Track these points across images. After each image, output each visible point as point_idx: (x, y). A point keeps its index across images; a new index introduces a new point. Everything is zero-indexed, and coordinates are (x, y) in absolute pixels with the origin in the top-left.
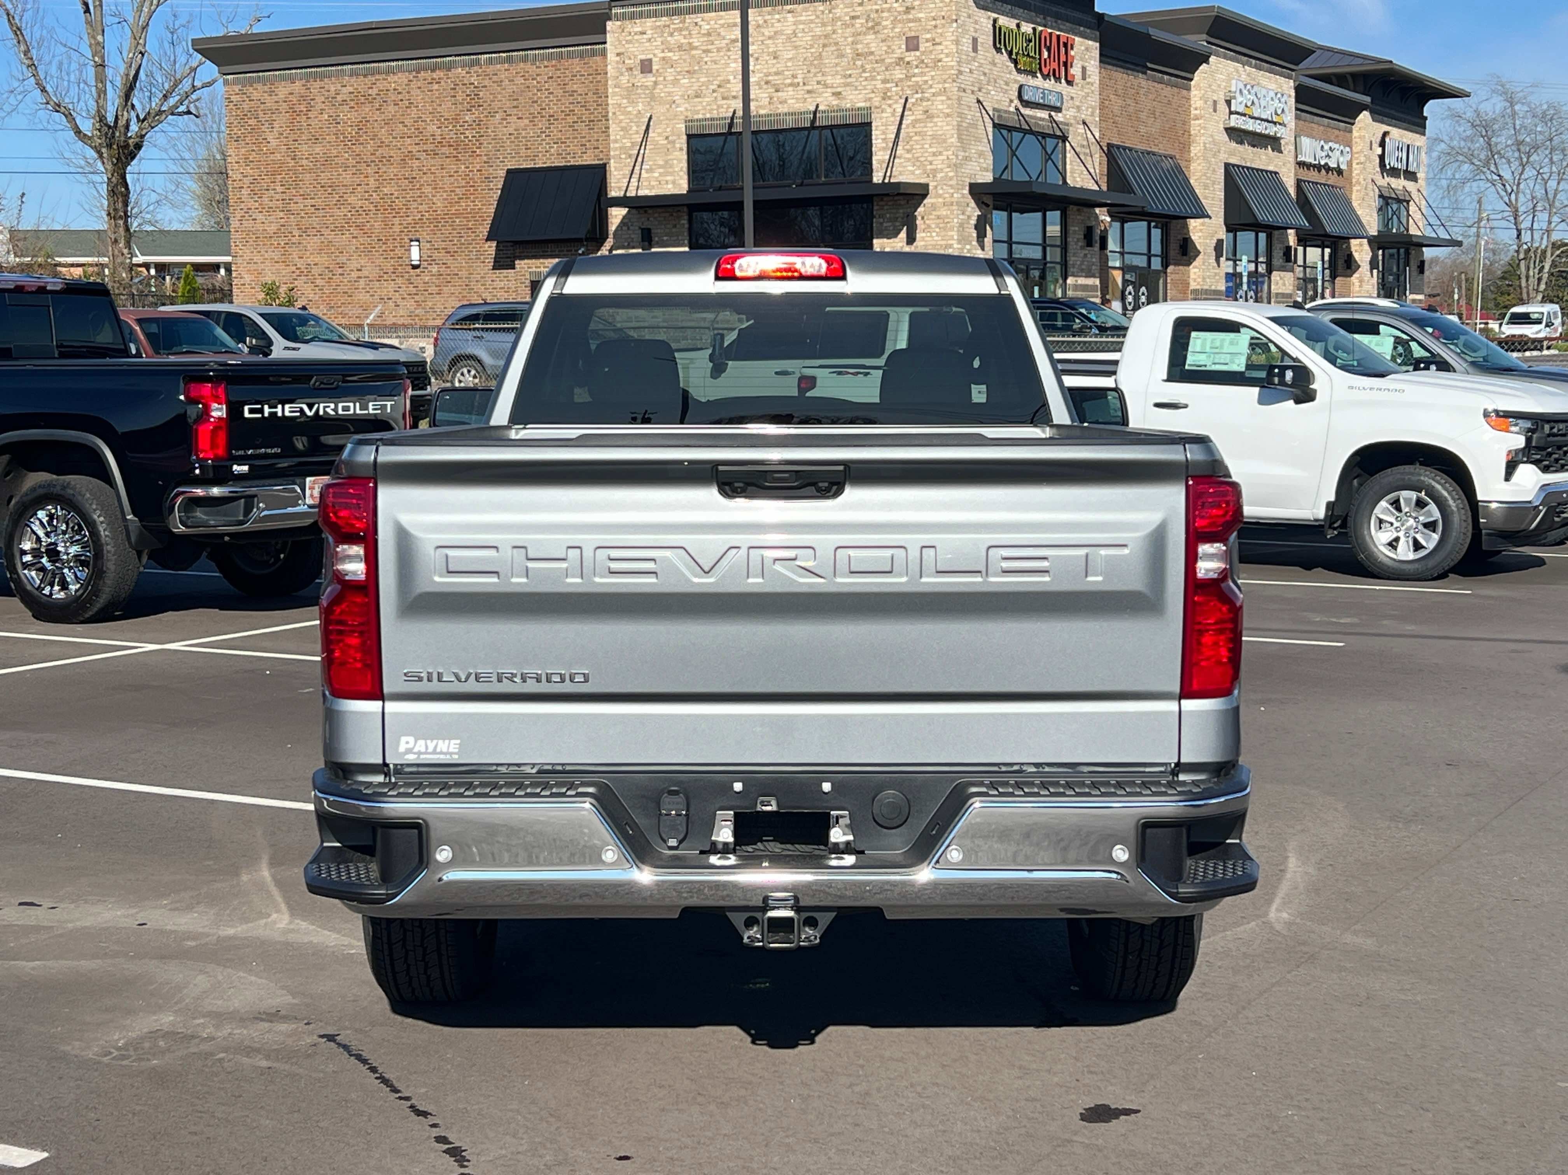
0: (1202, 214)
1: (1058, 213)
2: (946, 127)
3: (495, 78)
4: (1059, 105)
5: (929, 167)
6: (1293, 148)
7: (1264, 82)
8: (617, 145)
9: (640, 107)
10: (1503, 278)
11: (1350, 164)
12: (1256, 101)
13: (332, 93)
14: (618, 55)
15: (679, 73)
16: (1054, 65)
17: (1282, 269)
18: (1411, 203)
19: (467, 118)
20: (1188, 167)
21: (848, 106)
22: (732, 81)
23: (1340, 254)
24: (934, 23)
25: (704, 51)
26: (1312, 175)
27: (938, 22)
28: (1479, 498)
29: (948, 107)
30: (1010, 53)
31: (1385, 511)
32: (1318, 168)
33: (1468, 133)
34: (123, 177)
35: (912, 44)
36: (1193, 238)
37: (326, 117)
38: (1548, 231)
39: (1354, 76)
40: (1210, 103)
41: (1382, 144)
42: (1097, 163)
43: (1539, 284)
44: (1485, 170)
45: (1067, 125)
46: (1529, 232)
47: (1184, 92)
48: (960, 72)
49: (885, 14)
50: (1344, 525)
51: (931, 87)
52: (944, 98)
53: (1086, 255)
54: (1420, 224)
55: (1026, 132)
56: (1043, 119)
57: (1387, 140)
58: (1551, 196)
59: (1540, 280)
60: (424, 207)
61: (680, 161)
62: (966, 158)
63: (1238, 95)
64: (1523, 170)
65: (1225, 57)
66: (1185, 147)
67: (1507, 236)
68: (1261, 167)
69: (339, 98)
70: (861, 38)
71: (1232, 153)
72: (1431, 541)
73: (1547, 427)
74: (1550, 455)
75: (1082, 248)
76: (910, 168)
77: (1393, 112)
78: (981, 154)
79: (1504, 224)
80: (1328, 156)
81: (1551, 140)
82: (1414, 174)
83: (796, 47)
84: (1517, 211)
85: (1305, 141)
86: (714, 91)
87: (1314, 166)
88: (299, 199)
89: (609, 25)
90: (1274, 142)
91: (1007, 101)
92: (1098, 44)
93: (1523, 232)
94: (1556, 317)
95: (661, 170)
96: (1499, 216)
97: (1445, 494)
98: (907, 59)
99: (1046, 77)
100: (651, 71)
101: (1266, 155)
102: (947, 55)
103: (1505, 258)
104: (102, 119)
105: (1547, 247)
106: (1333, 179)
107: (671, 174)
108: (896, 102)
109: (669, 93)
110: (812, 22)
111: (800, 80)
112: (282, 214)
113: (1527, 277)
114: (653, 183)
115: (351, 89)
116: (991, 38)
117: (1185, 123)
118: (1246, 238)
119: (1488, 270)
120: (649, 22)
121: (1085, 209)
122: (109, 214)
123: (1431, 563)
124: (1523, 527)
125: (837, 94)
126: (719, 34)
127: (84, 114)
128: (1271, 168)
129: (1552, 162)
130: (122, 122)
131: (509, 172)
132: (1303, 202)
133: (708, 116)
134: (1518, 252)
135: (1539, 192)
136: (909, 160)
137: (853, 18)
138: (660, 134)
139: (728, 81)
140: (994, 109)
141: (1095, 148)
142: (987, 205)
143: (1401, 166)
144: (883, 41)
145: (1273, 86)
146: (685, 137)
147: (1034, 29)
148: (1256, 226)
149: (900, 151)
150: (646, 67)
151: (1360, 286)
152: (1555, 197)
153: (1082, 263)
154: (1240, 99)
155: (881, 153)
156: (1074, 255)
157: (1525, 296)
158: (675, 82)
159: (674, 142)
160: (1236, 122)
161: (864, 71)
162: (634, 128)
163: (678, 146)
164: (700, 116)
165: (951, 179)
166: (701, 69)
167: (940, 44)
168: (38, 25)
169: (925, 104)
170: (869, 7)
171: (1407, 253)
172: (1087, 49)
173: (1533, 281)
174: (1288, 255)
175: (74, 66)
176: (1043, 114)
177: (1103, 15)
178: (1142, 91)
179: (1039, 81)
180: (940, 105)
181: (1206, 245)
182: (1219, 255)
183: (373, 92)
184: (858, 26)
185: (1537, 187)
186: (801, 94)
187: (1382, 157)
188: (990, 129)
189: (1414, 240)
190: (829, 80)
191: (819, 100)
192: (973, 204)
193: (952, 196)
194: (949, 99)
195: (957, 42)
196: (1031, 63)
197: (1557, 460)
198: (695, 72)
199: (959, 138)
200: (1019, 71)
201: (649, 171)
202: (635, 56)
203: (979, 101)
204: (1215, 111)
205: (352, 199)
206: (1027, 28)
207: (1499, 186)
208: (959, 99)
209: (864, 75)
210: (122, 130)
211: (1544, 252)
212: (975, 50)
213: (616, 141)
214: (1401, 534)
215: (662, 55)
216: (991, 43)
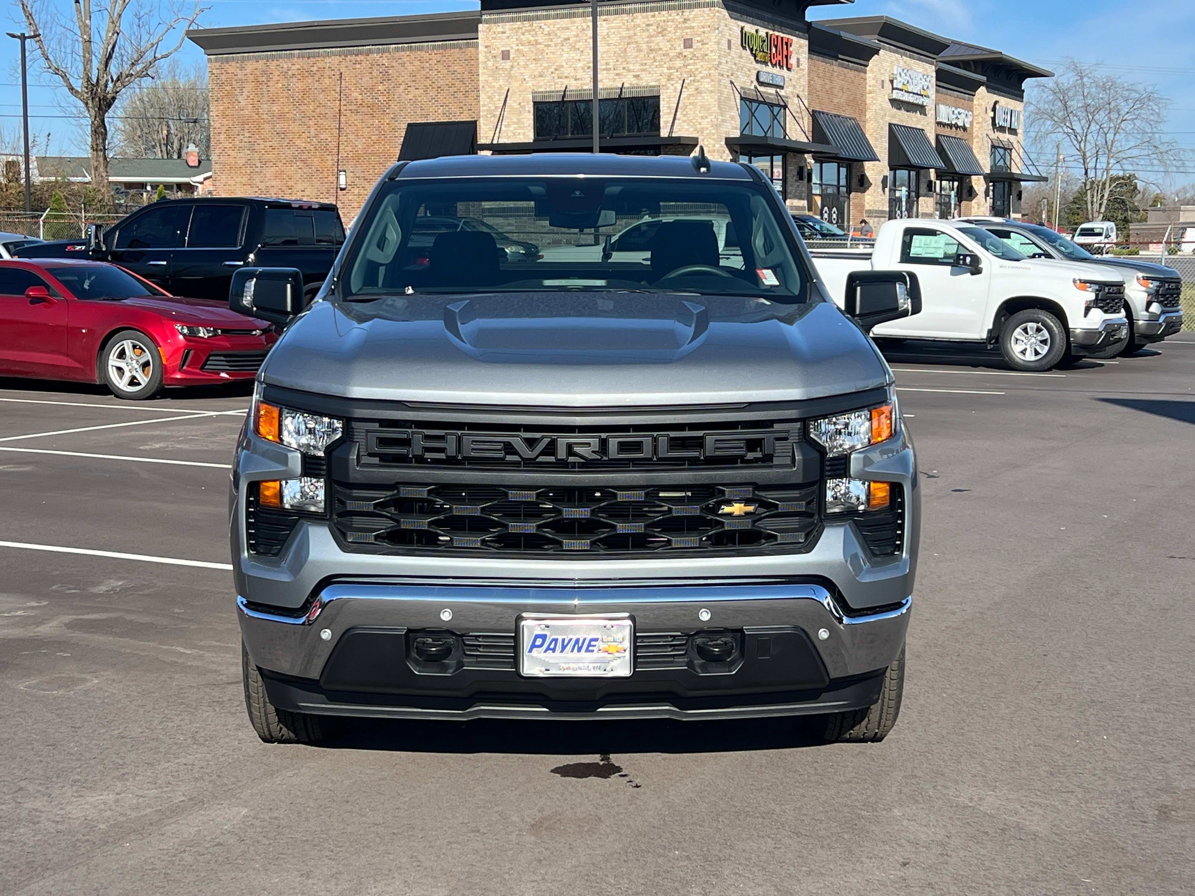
0: (874, 158)
1: (780, 157)
2: (710, 100)
3: (400, 61)
4: (782, 84)
5: (698, 126)
6: (934, 112)
7: (915, 67)
8: (485, 108)
9: (501, 82)
10: (1074, 202)
11: (972, 123)
12: (910, 81)
13: (285, 70)
14: (486, 47)
15: (528, 60)
16: (780, 58)
17: (926, 195)
18: (1013, 150)
19: (380, 88)
20: (864, 126)
21: (644, 84)
22: (565, 66)
23: (965, 186)
24: (702, 30)
25: (546, 46)
26: (947, 131)
27: (706, 29)
28: (1070, 326)
29: (712, 86)
30: (752, 50)
31: (1020, 334)
32: (950, 126)
33: (1051, 98)
34: (103, 121)
35: (688, 43)
36: (867, 174)
37: (280, 85)
38: (1107, 170)
39: (975, 62)
40: (880, 82)
41: (994, 109)
42: (807, 122)
43: (1100, 208)
44: (1062, 125)
45: (787, 97)
46: (1093, 171)
47: (862, 74)
48: (720, 63)
49: (670, 23)
50: (997, 342)
51: (700, 73)
52: (709, 80)
53: (798, 186)
54: (1019, 165)
55: (760, 103)
56: (771, 94)
57: (997, 107)
58: (1109, 143)
59: (1101, 204)
60: (349, 149)
61: (529, 120)
62: (723, 121)
63: (898, 76)
64: (1090, 125)
65: (890, 51)
66: (863, 112)
67: (1078, 173)
68: (913, 126)
69: (290, 73)
70: (653, 39)
71: (893, 116)
72: (1044, 350)
73: (1107, 289)
74: (1108, 304)
75: (796, 181)
76: (686, 127)
77: (1001, 87)
78: (732, 118)
79: (1074, 164)
80: (957, 118)
81: (1109, 104)
82: (1015, 130)
83: (609, 45)
84: (1085, 154)
85: (942, 108)
86: (552, 73)
87: (948, 125)
88: (261, 142)
89: (481, 27)
90: (921, 109)
91: (748, 82)
92: (807, 42)
93: (1089, 171)
94: (1112, 231)
95: (515, 126)
96: (1072, 159)
97: (1052, 324)
98: (685, 54)
99: (774, 65)
100: (509, 59)
101: (916, 117)
102: (712, 51)
103: (1076, 188)
104: (89, 79)
105: (1106, 180)
106: (960, 134)
107: (522, 128)
108: (677, 83)
109: (521, 74)
110: (619, 27)
111: (611, 66)
112: (248, 152)
113: (1092, 202)
114: (510, 134)
115: (298, 67)
116: (740, 40)
117: (863, 95)
118: (902, 174)
119: (1063, 197)
120: (508, 26)
121: (798, 155)
122: (92, 148)
123: (1044, 362)
124: (1093, 343)
125: (636, 77)
126: (556, 34)
127: (76, 77)
128: (919, 127)
129: (1110, 120)
130: (102, 82)
131: (409, 125)
132: (940, 149)
133: (548, 89)
134: (1085, 184)
135: (1101, 141)
136: (685, 121)
137: (648, 25)
138: (514, 101)
139: (562, 66)
140: (742, 88)
141: (805, 114)
142: (737, 152)
143: (1007, 125)
144: (668, 41)
145: (921, 70)
146: (532, 104)
147: (767, 33)
148: (910, 167)
149: (678, 115)
150: (506, 55)
151: (978, 209)
152: (1112, 145)
153: (796, 191)
154: (899, 79)
155: (667, 116)
156: (791, 186)
157: (1090, 217)
158: (526, 66)
159: (524, 106)
160: (896, 95)
161: (655, 61)
162: (497, 97)
163: (527, 109)
164: (542, 90)
165: (713, 134)
166: (543, 57)
167: (707, 44)
168: (44, 11)
169: (696, 84)
170: (659, 19)
171: (1010, 186)
172: (800, 46)
173: (1096, 206)
174: (930, 186)
175: (69, 42)
176: (772, 91)
177: (811, 23)
178: (835, 74)
179: (769, 69)
180: (706, 85)
181: (876, 180)
182: (884, 186)
183: (315, 69)
184: (651, 31)
185: (1099, 138)
186: (612, 76)
187: (994, 119)
188: (738, 101)
189: (1016, 176)
190: (631, 67)
191: (624, 80)
192: (727, 151)
193: (714, 146)
194: (712, 81)
195: (718, 43)
196: (765, 57)
197: (1112, 307)
198: (539, 60)
199: (719, 107)
200: (757, 62)
201: (506, 126)
202: (498, 49)
203: (732, 82)
204: (883, 87)
205: (298, 142)
206: (762, 32)
207: (1073, 137)
208: (720, 81)
209: (655, 64)
210: (103, 88)
211: (1104, 184)
212: (729, 48)
213: (484, 105)
214: (1028, 347)
215: (517, 48)
216: (740, 43)
